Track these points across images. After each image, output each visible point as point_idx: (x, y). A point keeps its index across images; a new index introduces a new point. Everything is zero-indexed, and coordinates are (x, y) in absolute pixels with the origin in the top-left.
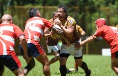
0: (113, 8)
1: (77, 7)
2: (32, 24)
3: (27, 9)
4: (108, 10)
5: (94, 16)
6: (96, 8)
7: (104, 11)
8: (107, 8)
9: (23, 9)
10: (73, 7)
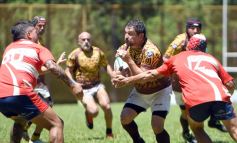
0: (189, 7)
1: (116, 6)
2: (17, 57)
3: (14, 9)
4: (180, 11)
5: (150, 23)
6: (155, 7)
7: (171, 12)
8: (178, 7)
9: (6, 9)
10: (109, 6)
